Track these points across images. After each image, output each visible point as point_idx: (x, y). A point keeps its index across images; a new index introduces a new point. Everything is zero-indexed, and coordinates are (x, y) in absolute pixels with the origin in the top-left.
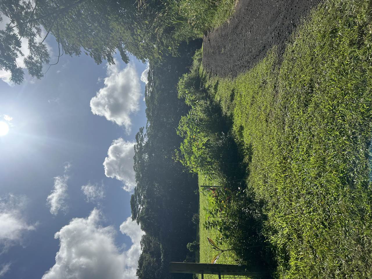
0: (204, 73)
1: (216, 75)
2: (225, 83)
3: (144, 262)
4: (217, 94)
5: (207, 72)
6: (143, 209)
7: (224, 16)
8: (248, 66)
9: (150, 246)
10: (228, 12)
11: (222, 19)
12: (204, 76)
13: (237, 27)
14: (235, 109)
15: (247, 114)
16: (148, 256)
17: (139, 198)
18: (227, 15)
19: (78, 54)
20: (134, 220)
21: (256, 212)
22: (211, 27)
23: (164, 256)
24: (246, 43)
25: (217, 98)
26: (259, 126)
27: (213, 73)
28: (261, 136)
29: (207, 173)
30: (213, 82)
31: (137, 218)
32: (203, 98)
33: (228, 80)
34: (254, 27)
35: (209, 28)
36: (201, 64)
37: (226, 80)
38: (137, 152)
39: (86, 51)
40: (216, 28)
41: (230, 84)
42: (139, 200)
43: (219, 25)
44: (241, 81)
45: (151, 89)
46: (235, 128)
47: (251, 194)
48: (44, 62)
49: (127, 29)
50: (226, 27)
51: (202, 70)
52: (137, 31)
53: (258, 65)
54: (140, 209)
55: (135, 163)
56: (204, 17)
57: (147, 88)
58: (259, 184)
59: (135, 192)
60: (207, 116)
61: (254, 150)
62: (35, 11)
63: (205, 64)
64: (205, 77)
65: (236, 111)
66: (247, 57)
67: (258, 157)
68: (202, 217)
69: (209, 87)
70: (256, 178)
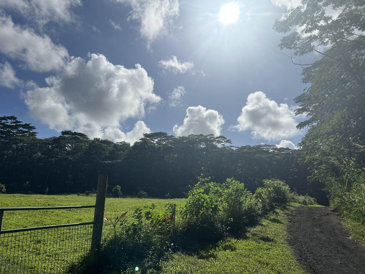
0: (292, 208)
1: (289, 222)
2: (281, 231)
3: (106, 145)
4: (269, 222)
5: (293, 211)
6: (154, 143)
7: (357, 233)
8: (301, 259)
9: (119, 150)
10: (361, 237)
11: (353, 230)
12: (287, 207)
13: (345, 247)
14: (253, 242)
15: (249, 255)
16: (111, 148)
17: (164, 140)
18: (358, 236)
19: (303, 81)
20: (144, 135)
21: (150, 261)
22: (343, 217)
23: (110, 163)
24: (328, 258)
25: (265, 222)
26: (237, 270)
27: (292, 218)
28: (226, 272)
29: (187, 210)
30: (282, 218)
31: (146, 139)
32: (264, 206)
33: (285, 235)
34: (346, 268)
35: (342, 215)
36: (300, 205)
37: (285, 233)
38: (207, 137)
39: (307, 89)
40: (342, 222)
41: (281, 236)
42: (162, 140)
43: (345, 226)
44: (285, 249)
45: (271, 151)
46: (233, 241)
47: (167, 257)
48: (295, 50)
49: (333, 128)
50: (344, 235)
51: (294, 206)
52: (332, 137)
53: (304, 272)
54: (154, 141)
55: (196, 135)
56: (354, 210)
57: (272, 147)
58: (177, 266)
59: (170, 136)
60: (245, 211)
61: (211, 263)
62: (346, 40)
63: (302, 209)
64: (287, 209)
65: (251, 243)
66: (311, 258)
67: (205, 267)
68: (144, 202)
69: (277, 213)
70: (183, 264)
